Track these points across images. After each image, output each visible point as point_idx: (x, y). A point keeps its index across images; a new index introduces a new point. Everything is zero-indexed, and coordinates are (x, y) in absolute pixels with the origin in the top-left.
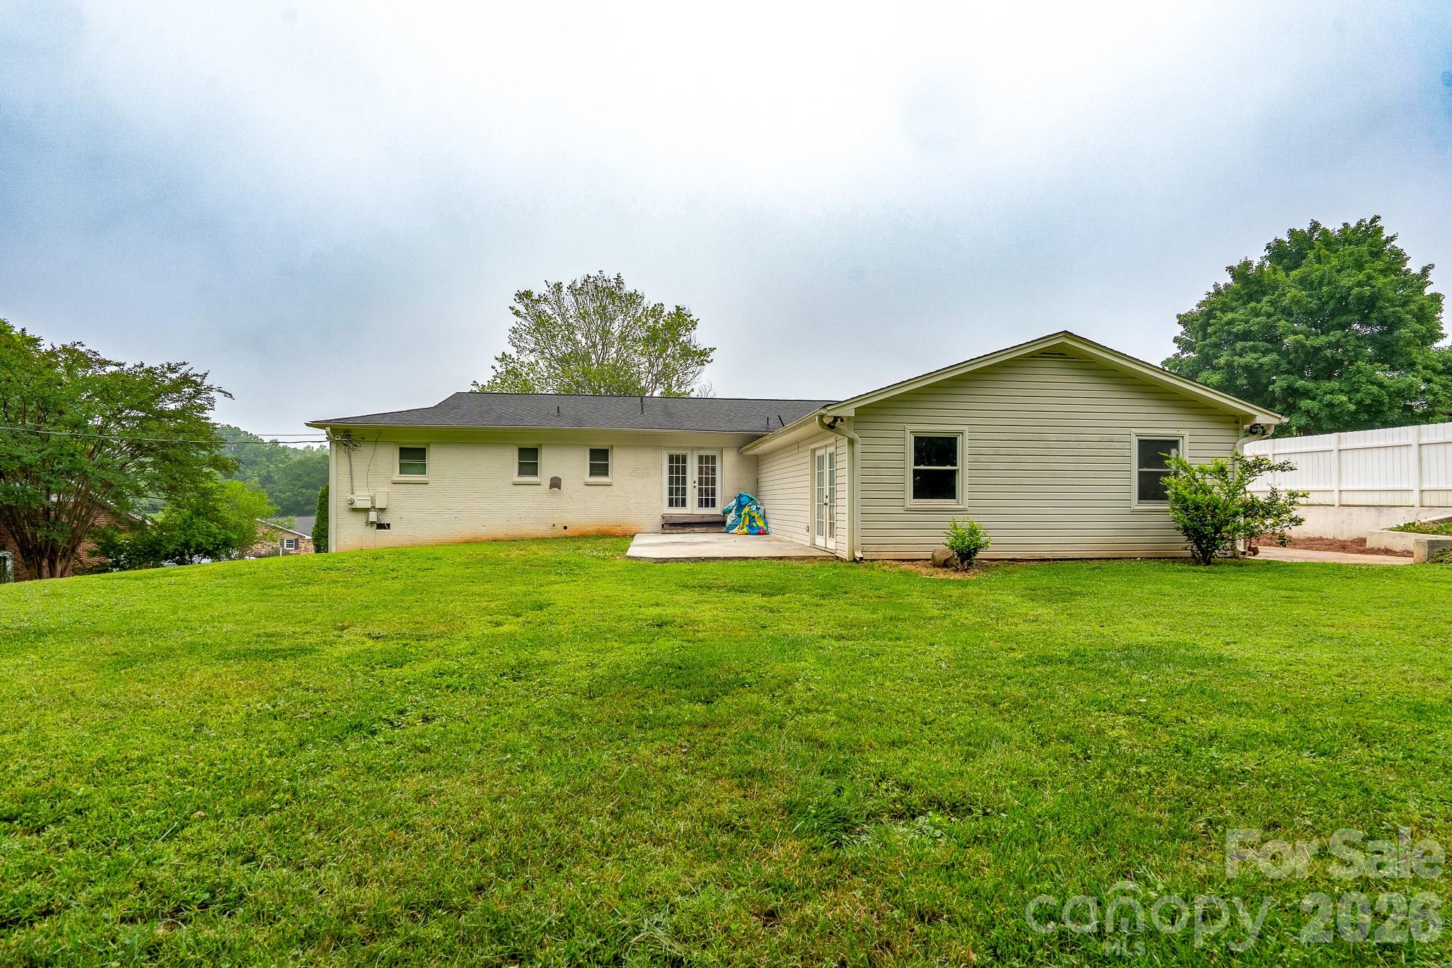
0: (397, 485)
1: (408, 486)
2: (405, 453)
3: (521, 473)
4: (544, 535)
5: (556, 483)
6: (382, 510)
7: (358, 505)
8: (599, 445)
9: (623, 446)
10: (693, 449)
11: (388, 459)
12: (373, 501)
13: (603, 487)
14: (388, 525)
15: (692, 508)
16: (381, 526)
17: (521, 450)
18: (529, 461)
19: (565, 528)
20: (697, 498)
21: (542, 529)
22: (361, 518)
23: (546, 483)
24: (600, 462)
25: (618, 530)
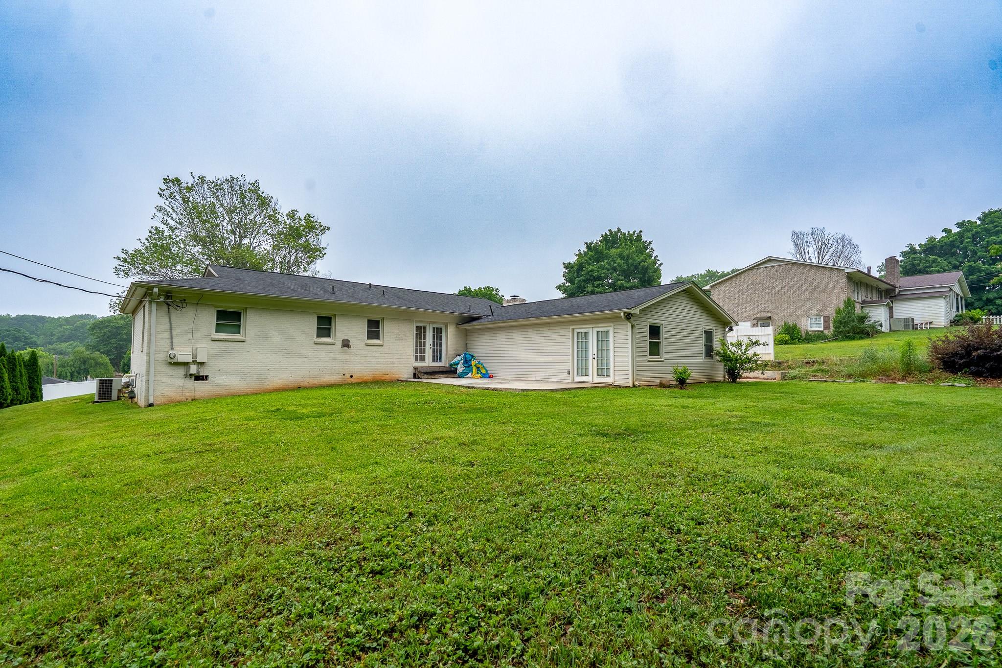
0: (216, 342)
1: (227, 343)
2: (222, 315)
3: (318, 335)
4: (337, 382)
5: (346, 344)
6: (202, 364)
7: (180, 359)
8: (374, 317)
9: (390, 319)
10: (430, 323)
11: (207, 319)
12: (195, 356)
13: (377, 347)
14: (207, 377)
15: (429, 362)
16: (198, 378)
17: (319, 318)
18: (325, 326)
19: (352, 376)
20: (431, 355)
21: (335, 378)
22: (181, 371)
23: (339, 344)
24: (374, 329)
25: (386, 378)
